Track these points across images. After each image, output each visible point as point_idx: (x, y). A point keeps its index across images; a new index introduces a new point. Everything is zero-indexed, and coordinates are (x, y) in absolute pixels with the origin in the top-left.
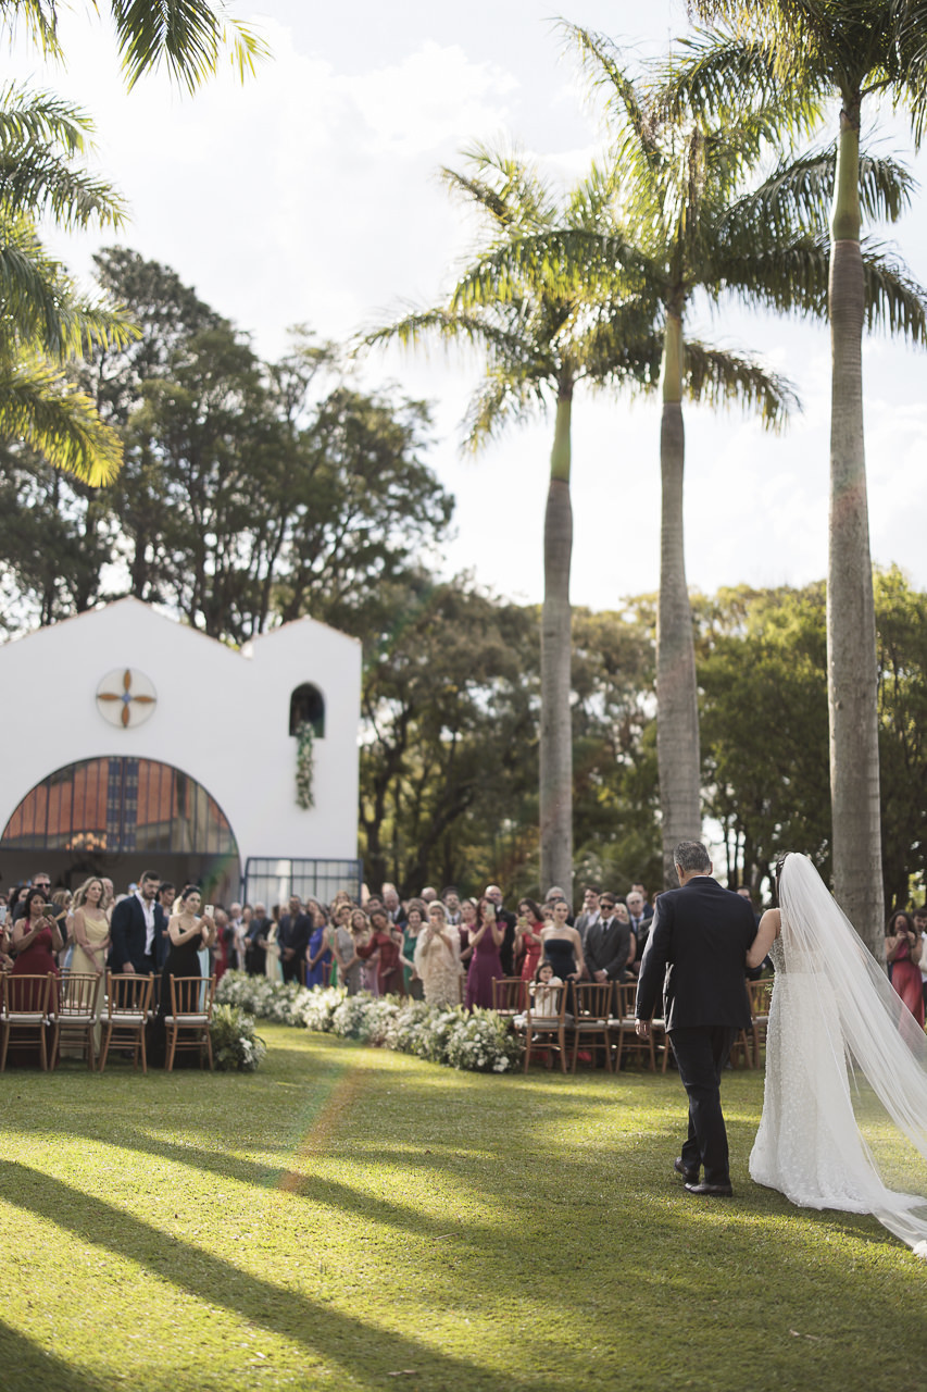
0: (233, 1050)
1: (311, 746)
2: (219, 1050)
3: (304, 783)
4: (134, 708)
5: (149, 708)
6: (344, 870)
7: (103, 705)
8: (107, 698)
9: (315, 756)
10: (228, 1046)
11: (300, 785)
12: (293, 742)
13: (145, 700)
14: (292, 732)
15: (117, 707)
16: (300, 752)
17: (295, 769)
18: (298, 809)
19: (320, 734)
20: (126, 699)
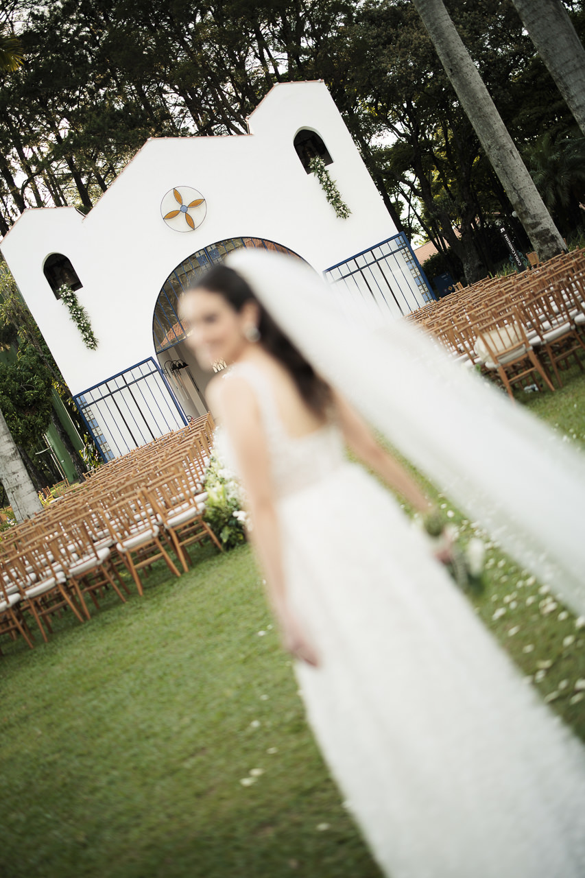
0: (230, 526)
1: (326, 172)
2: (220, 531)
3: (335, 200)
4: (192, 212)
5: (202, 207)
6: (394, 245)
7: (171, 222)
8: (171, 215)
9: (332, 179)
10: (227, 524)
11: (332, 203)
12: (313, 177)
13: (196, 204)
14: (308, 170)
15: (181, 218)
16: (321, 181)
17: (325, 194)
18: (341, 219)
19: (329, 160)
20: (184, 210)
